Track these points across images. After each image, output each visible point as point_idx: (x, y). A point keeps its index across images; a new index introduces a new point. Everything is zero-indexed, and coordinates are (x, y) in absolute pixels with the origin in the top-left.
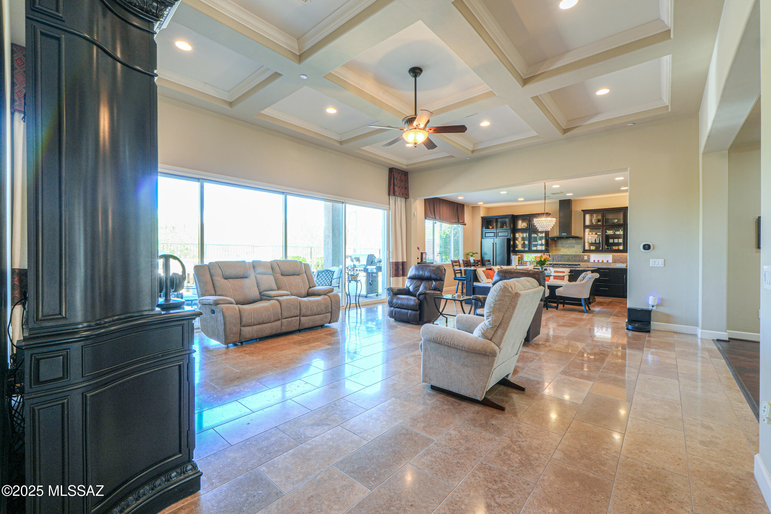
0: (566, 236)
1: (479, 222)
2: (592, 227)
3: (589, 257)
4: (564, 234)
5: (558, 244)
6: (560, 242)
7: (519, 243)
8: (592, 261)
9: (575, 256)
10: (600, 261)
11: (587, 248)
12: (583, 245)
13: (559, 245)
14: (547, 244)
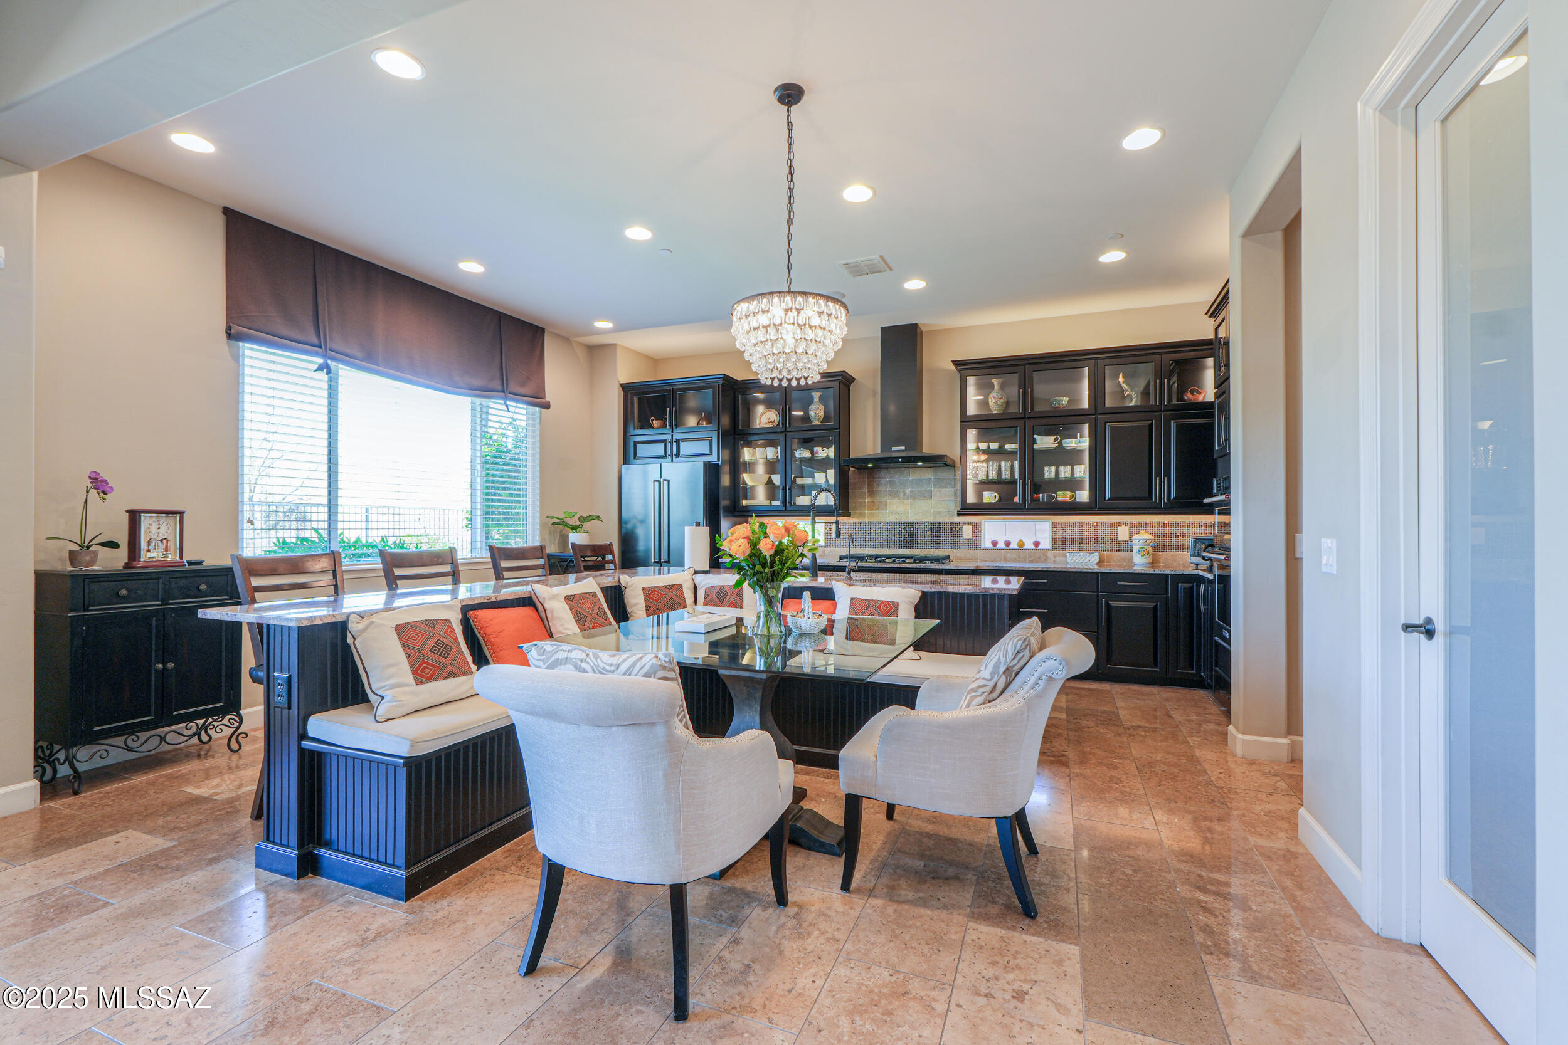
0: (903, 455)
1: (612, 405)
2: (987, 425)
3: (977, 527)
4: (898, 450)
5: (878, 485)
6: (887, 480)
7: (756, 482)
8: (987, 543)
9: (931, 526)
10: (1014, 545)
11: (971, 498)
12: (958, 487)
13: (882, 488)
14: (843, 490)
